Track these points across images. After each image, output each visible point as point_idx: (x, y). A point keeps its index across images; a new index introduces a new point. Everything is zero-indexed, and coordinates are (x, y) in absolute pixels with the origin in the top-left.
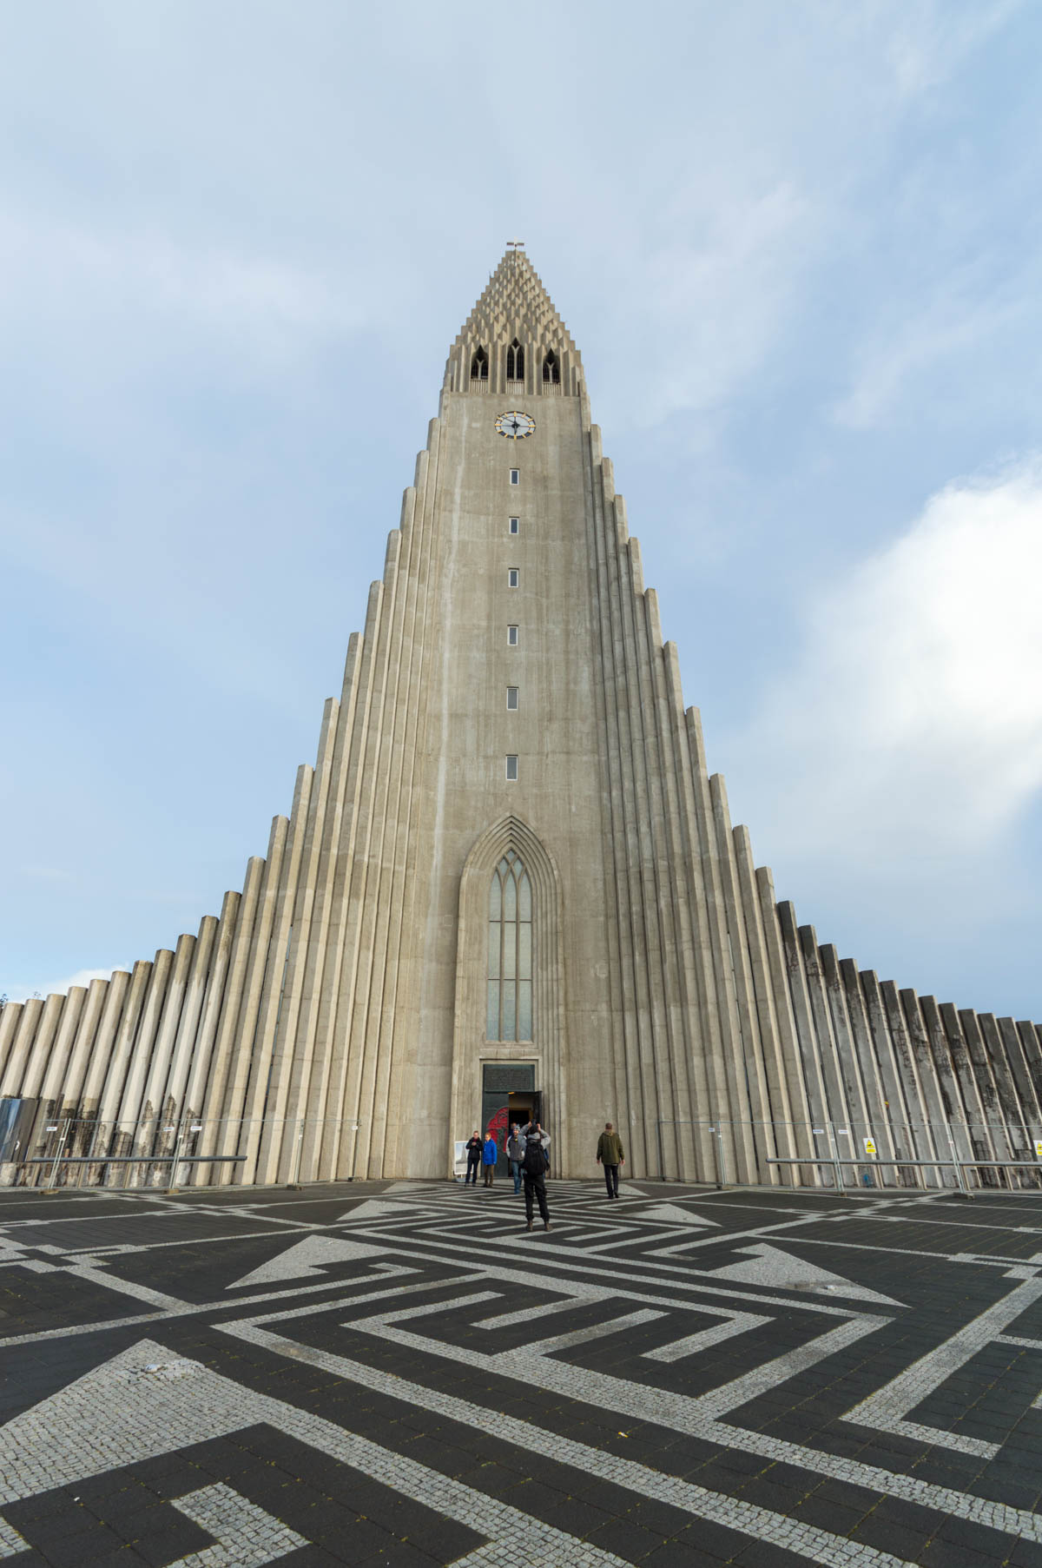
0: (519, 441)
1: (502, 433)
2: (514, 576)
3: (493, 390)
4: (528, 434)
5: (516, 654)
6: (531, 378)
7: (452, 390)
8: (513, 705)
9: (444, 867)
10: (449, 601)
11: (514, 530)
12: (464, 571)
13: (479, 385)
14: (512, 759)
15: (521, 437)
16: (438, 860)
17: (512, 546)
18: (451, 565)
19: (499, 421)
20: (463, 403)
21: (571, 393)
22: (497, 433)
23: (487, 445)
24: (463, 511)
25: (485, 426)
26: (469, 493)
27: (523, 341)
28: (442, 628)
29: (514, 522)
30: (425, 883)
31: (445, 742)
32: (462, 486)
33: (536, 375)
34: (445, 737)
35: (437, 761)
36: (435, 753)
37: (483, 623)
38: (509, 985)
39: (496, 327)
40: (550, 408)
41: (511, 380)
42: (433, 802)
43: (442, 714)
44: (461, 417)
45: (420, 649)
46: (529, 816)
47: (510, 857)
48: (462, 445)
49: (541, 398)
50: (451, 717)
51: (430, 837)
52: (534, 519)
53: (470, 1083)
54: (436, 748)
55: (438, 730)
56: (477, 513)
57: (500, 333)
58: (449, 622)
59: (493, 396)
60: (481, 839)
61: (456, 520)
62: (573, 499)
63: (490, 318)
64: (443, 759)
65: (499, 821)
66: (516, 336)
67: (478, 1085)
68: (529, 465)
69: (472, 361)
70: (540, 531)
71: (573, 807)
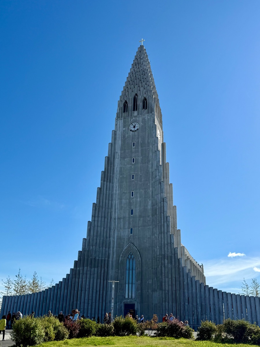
0: (136, 132)
1: (131, 130)
2: (133, 175)
3: (129, 116)
4: (138, 129)
5: (133, 200)
6: (139, 109)
7: (118, 118)
8: (132, 214)
9: (116, 257)
10: (117, 186)
11: (133, 162)
12: (121, 176)
13: (125, 115)
14: (132, 229)
15: (135, 131)
16: (115, 256)
17: (133, 167)
18: (118, 175)
19: (130, 126)
20: (121, 122)
21: (149, 112)
22: (129, 130)
23: (127, 135)
24: (121, 158)
25: (127, 129)
26: (123, 151)
27: (138, 94)
28: (116, 194)
29: (133, 159)
30: (112, 262)
31: (116, 226)
32: (120, 150)
33: (140, 108)
34: (116, 224)
35: (115, 230)
36: (114, 228)
37: (125, 192)
38: (130, 285)
39: (130, 91)
40: (144, 119)
41: (134, 110)
42: (114, 241)
43: (116, 218)
44: (120, 127)
45: (110, 202)
46: (135, 243)
47: (131, 254)
48: (120, 137)
49: (141, 116)
50: (118, 219)
51: (113, 250)
52: (138, 158)
53: (121, 308)
54: (114, 227)
55: (115, 222)
56: (124, 158)
57: (131, 93)
58: (117, 192)
59: (129, 118)
60: (124, 251)
61: (119, 161)
62: (148, 150)
63: (129, 87)
64: (116, 230)
65: (128, 245)
66: (136, 93)
67: (123, 308)
68: (138, 140)
69: (124, 105)
70: (140, 161)
71: (145, 241)
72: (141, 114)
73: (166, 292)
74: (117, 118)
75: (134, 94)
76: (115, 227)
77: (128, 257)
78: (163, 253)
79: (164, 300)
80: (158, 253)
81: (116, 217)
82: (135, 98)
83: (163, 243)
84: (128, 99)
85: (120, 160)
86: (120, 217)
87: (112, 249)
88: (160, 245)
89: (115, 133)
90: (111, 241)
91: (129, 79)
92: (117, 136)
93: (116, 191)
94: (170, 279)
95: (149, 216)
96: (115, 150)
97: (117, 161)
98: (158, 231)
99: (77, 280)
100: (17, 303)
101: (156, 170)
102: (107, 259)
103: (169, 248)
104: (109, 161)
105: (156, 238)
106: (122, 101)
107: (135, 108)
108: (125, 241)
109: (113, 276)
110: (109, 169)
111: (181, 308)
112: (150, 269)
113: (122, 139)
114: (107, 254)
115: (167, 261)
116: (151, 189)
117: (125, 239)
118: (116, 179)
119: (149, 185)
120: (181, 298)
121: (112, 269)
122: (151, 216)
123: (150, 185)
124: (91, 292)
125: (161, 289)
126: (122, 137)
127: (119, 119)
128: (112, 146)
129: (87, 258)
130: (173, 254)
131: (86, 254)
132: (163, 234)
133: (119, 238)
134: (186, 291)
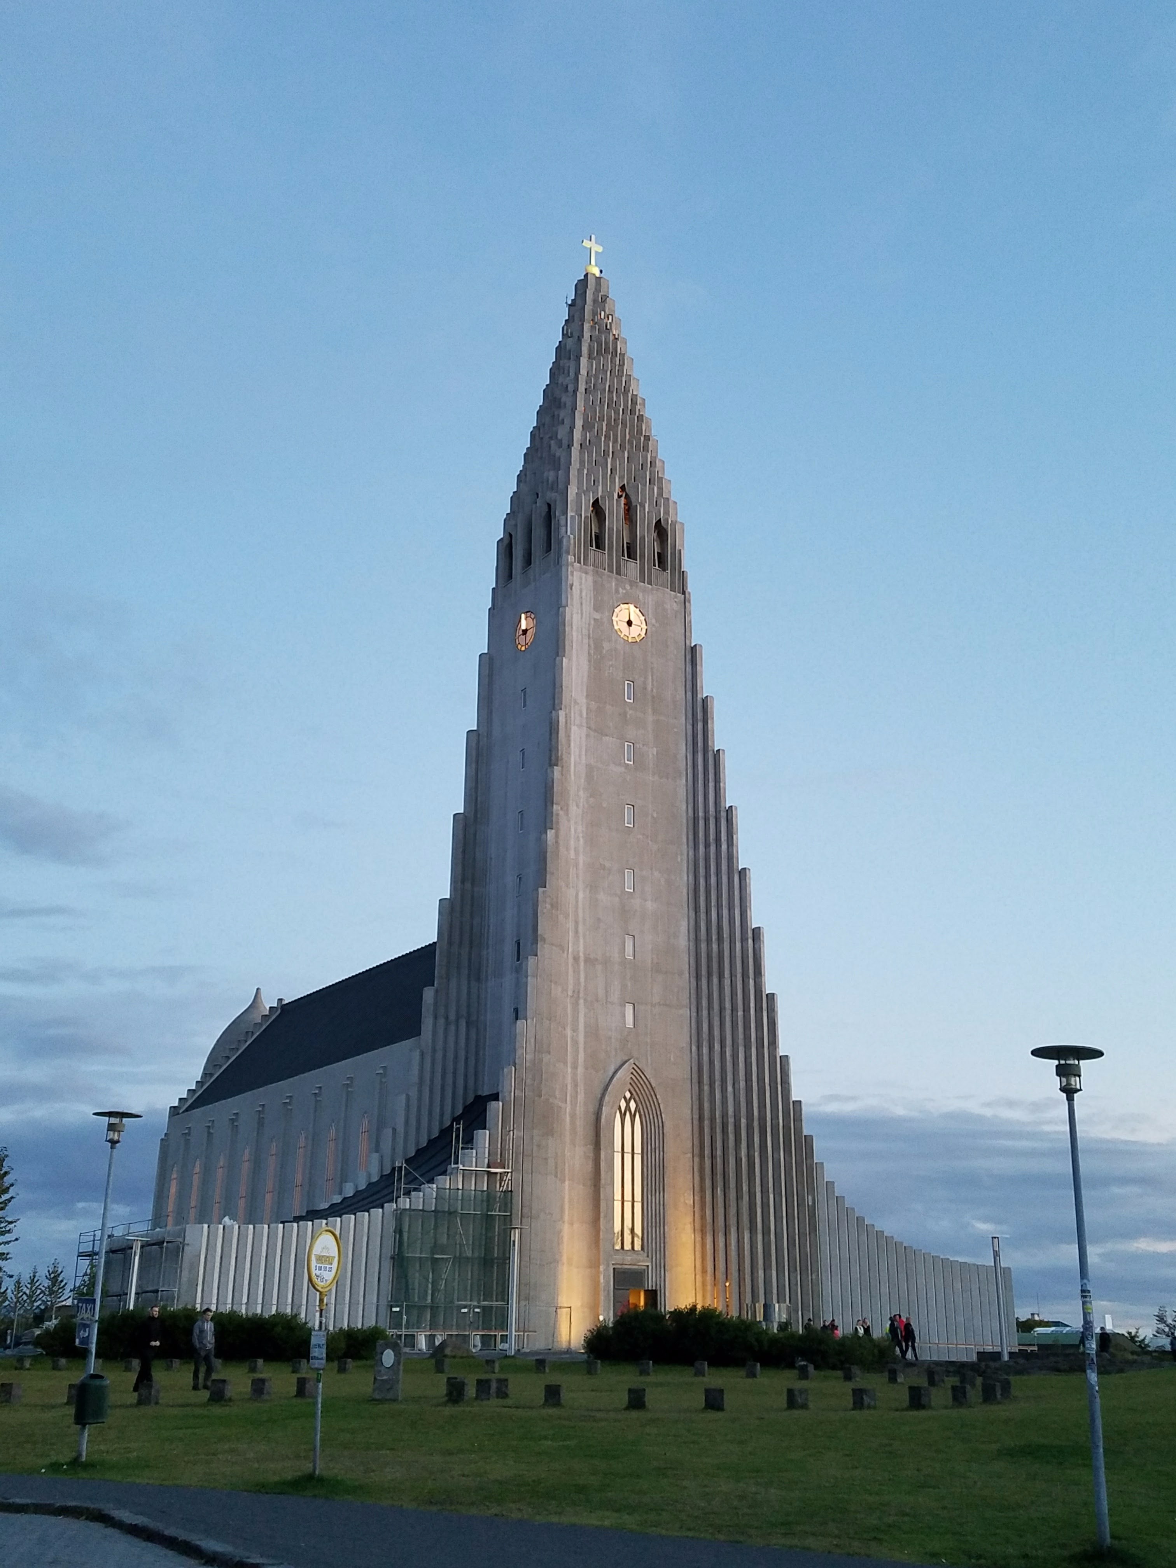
0: (633, 644)
1: (619, 632)
2: (630, 812)
3: (610, 566)
4: (641, 638)
5: (632, 901)
6: (642, 556)
7: (575, 561)
9: (586, 1103)
10: (581, 835)
11: (629, 758)
12: (592, 801)
13: (596, 557)
15: (635, 640)
16: (581, 1097)
17: (628, 778)
18: (581, 793)
19: (615, 614)
20: (585, 582)
21: (676, 586)
22: (614, 630)
23: (606, 646)
24: (589, 728)
25: (605, 620)
26: (594, 706)
28: (576, 865)
29: (629, 747)
30: (573, 1116)
31: (583, 984)
32: (587, 696)
33: (646, 553)
34: (582, 980)
35: (577, 1003)
36: (575, 996)
37: (608, 864)
40: (659, 606)
42: (575, 1043)
43: (579, 957)
44: (584, 602)
46: (643, 1060)
47: (627, 1095)
48: (586, 641)
49: (651, 589)
50: (587, 960)
51: (575, 1075)
52: (645, 747)
53: (608, 1280)
54: (576, 991)
55: (576, 972)
56: (599, 732)
58: (581, 858)
59: (611, 577)
60: (613, 1082)
61: (584, 739)
64: (581, 1001)
65: (627, 1065)
66: (624, 481)
67: (611, 1283)
68: (642, 679)
70: (651, 765)
72: (650, 583)
74: (572, 559)
76: (579, 992)
77: (618, 1106)
81: (581, 954)
85: (588, 736)
86: (592, 957)
87: (569, 1070)
90: (567, 1040)
93: (576, 851)
95: (681, 974)
97: (577, 736)
109: (577, 1166)
118: (575, 808)
119: (679, 860)
121: (573, 1142)
122: (686, 976)
127: (577, 564)
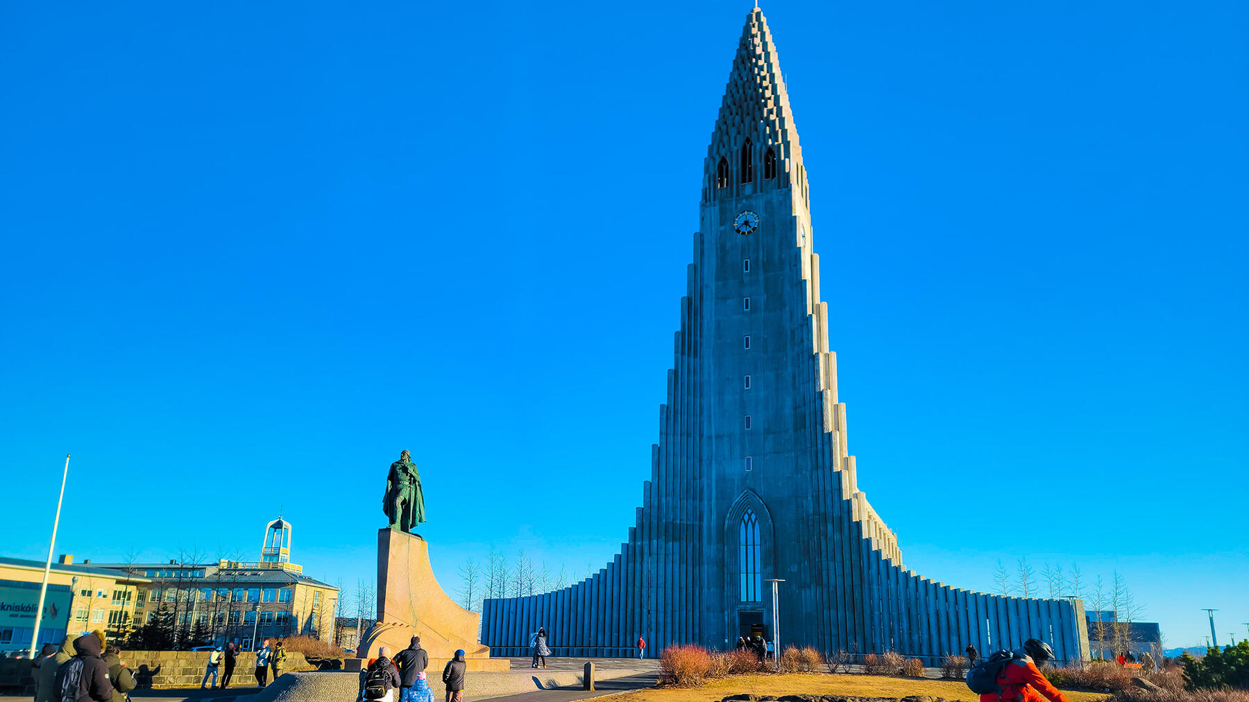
0: (750, 235)
1: (738, 231)
2: (747, 339)
3: (732, 195)
4: (754, 229)
5: (749, 394)
6: (756, 177)
7: (706, 202)
8: (748, 427)
9: (717, 521)
10: (712, 365)
11: (747, 307)
12: (719, 342)
13: (723, 192)
14: (748, 460)
15: (749, 232)
16: (714, 517)
17: (745, 320)
18: (712, 339)
19: (736, 222)
20: (714, 211)
21: (782, 185)
22: (735, 232)
23: (728, 244)
24: (717, 298)
25: (728, 226)
26: (720, 283)
27: (752, 140)
28: (710, 382)
29: (747, 300)
30: (709, 529)
31: (714, 452)
32: (716, 280)
33: (759, 174)
34: (714, 449)
35: (711, 462)
36: (710, 458)
37: (730, 376)
38: (751, 576)
39: (733, 132)
40: (769, 204)
41: (744, 181)
42: (709, 486)
43: (712, 436)
44: (713, 224)
45: (698, 400)
46: (758, 489)
47: (750, 511)
48: (714, 247)
49: (763, 195)
50: (717, 437)
51: (710, 505)
52: (758, 297)
53: (734, 619)
54: (710, 456)
55: (710, 444)
56: (725, 299)
57: (735, 138)
58: (712, 378)
59: (732, 200)
60: (733, 505)
61: (713, 304)
62: (782, 277)
63: (730, 122)
65: (742, 494)
66: (747, 135)
67: (737, 621)
68: (755, 256)
69: (718, 168)
70: (762, 306)
71: (780, 484)
72: (761, 191)
73: (831, 589)
74: (704, 201)
75: (741, 139)
76: (712, 455)
77: (743, 519)
78: (822, 510)
79: (826, 605)
80: (811, 511)
81: (713, 434)
82: (744, 148)
83: (821, 489)
84: (729, 153)
85: (716, 304)
86: (720, 434)
87: (706, 502)
88: (814, 494)
89: (700, 239)
90: (703, 487)
91: (729, 101)
92: (706, 246)
93: (709, 375)
94: (840, 564)
95: (786, 431)
96: (702, 280)
97: (709, 307)
98: (809, 463)
99: (638, 566)
100: (514, 613)
101: (802, 326)
102: (697, 523)
103: (836, 500)
104: (692, 308)
105: (806, 478)
106: (714, 159)
107: (746, 174)
108: (736, 485)
109: (712, 555)
110: (691, 325)
111: (866, 621)
112: (793, 542)
113: (717, 253)
114: (698, 513)
115: (831, 526)
116: (790, 369)
117: (736, 481)
119: (785, 360)
120: (864, 600)
121: (709, 543)
122: (791, 431)
123: (787, 359)
124: (669, 590)
125: (819, 582)
126: (717, 249)
127: (708, 203)
128: (695, 271)
129: (656, 521)
130: (844, 512)
131: (652, 514)
132: (820, 471)
133: (722, 479)
134: (875, 587)
